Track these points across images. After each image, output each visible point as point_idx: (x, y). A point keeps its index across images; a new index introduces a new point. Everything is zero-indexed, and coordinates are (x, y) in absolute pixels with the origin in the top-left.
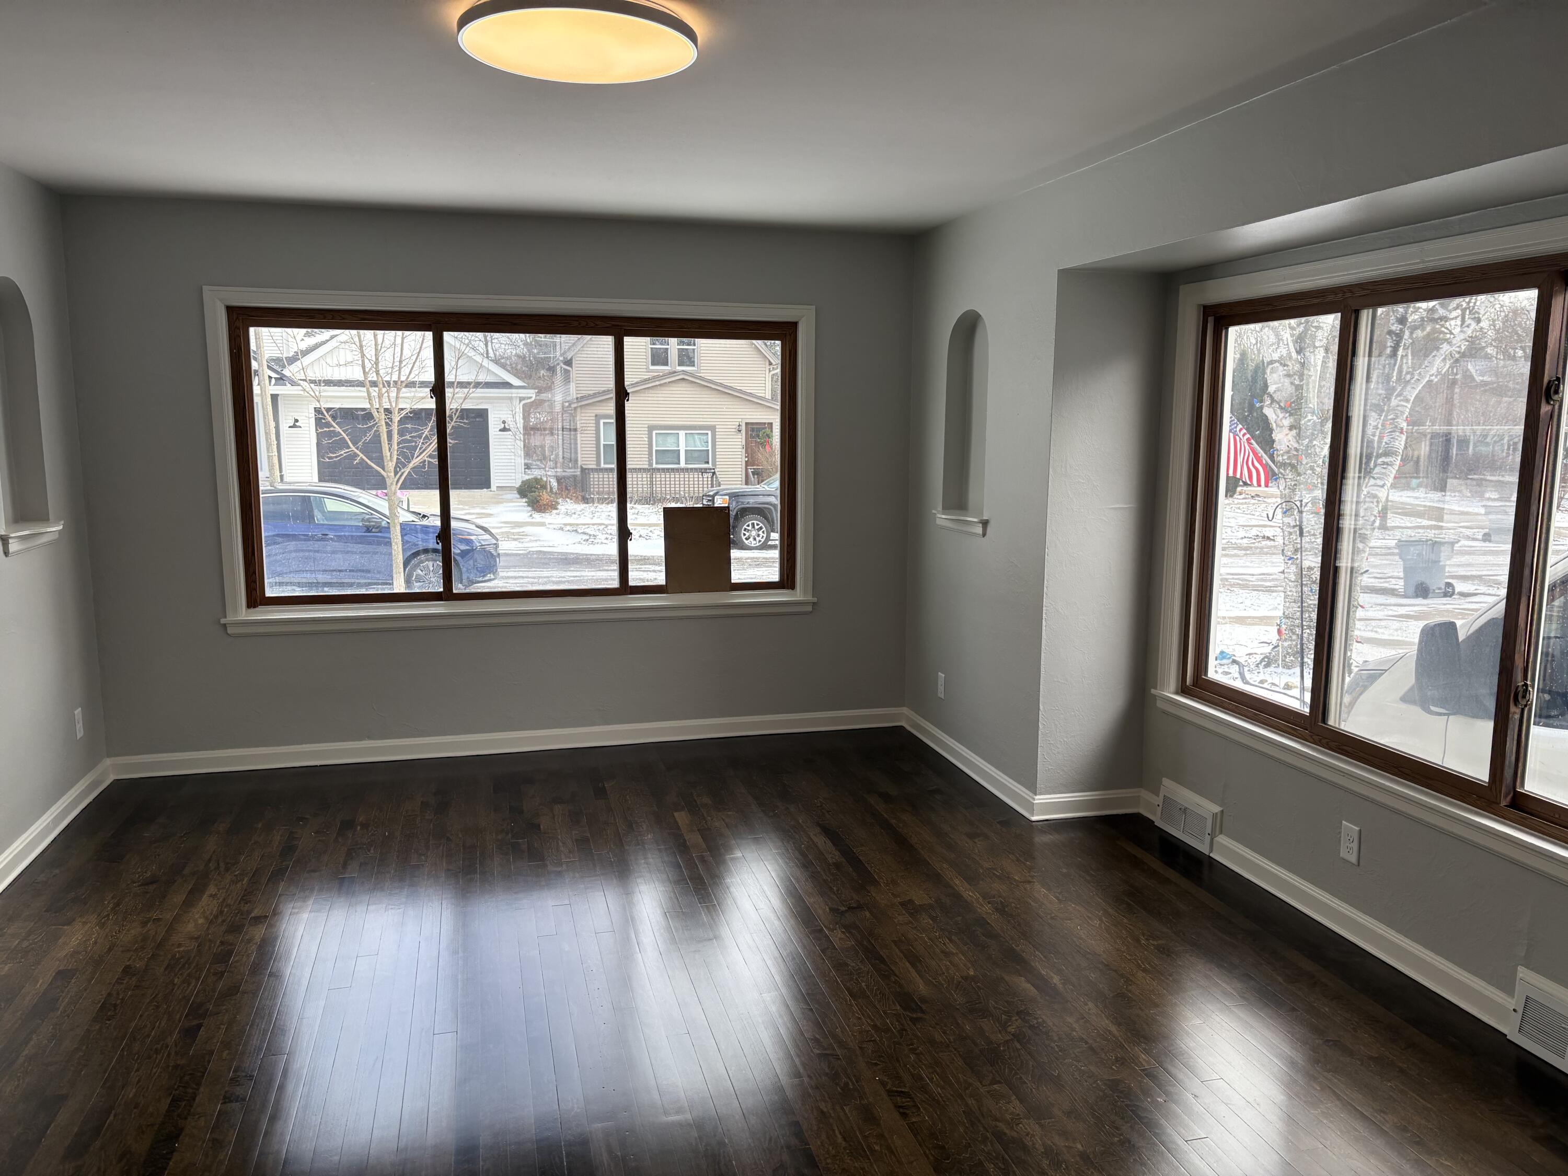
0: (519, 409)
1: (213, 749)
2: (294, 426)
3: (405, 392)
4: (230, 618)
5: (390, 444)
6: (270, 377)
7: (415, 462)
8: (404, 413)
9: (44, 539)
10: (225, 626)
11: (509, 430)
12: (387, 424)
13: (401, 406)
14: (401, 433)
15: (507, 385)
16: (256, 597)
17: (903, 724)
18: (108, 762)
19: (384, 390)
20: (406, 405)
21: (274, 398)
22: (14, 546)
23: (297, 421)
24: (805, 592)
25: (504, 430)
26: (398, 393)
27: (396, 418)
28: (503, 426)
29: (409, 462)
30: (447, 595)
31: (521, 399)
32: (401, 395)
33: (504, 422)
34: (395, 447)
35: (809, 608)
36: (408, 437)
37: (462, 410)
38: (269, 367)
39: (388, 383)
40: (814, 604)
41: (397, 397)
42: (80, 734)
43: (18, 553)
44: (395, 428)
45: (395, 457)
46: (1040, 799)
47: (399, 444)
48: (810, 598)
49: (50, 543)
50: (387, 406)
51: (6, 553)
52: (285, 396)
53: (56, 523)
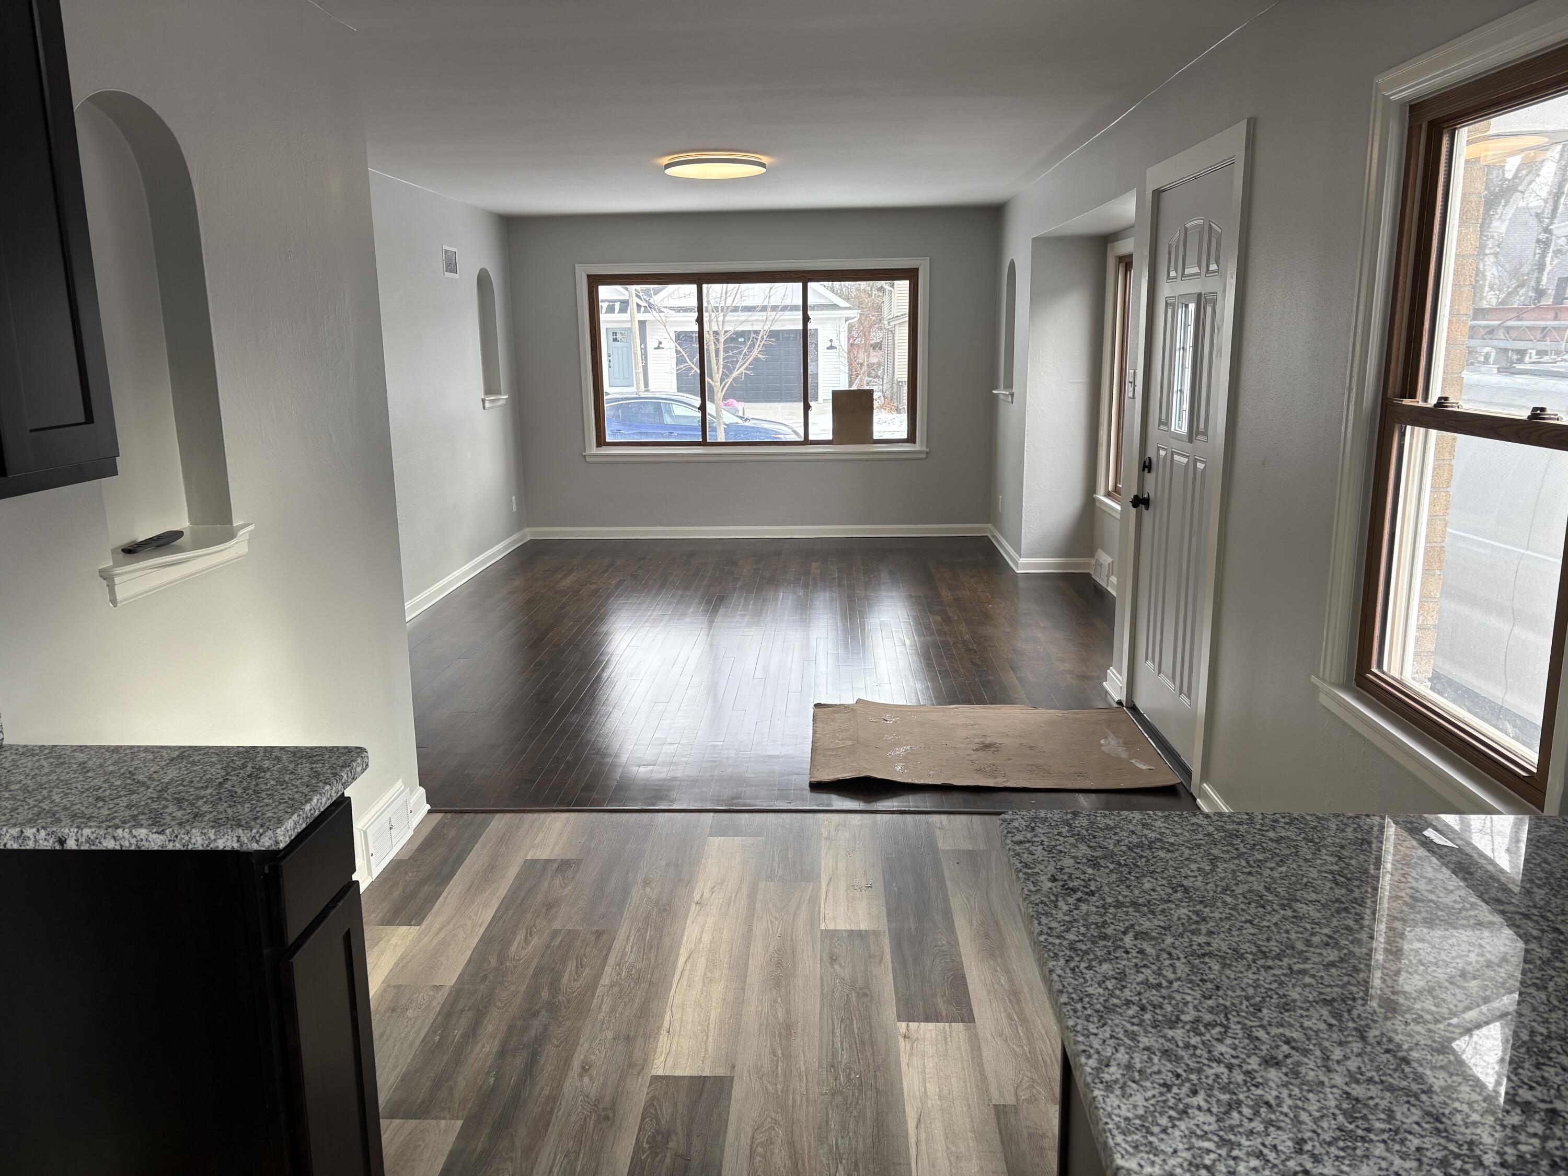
0: (844, 328)
1: (579, 526)
2: (658, 348)
3: (731, 317)
4: (588, 452)
5: (718, 361)
6: (638, 305)
7: (735, 374)
8: (728, 335)
9: (501, 403)
10: (585, 456)
11: (835, 348)
12: (715, 344)
13: (726, 329)
14: (726, 350)
15: (834, 307)
16: (601, 441)
17: (988, 535)
18: (527, 529)
19: (713, 315)
20: (730, 328)
21: (642, 323)
22: (487, 405)
23: (660, 343)
24: (921, 445)
25: (831, 348)
26: (724, 316)
27: (722, 339)
28: (829, 344)
29: (731, 373)
30: (704, 443)
31: (847, 319)
32: (727, 318)
33: (831, 341)
34: (721, 361)
35: (924, 456)
36: (730, 354)
37: (771, 331)
38: (638, 296)
39: (717, 308)
40: (927, 453)
41: (723, 322)
42: (514, 510)
43: (489, 408)
44: (721, 346)
45: (721, 370)
46: (1022, 561)
47: (724, 359)
48: (924, 449)
49: (502, 406)
50: (715, 328)
51: (484, 408)
52: (651, 321)
53: (505, 394)
